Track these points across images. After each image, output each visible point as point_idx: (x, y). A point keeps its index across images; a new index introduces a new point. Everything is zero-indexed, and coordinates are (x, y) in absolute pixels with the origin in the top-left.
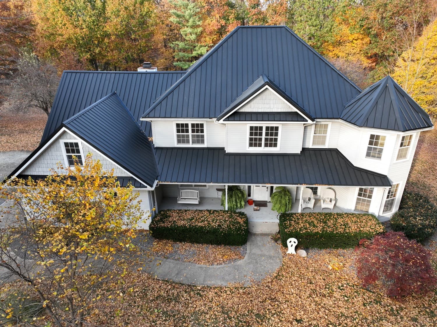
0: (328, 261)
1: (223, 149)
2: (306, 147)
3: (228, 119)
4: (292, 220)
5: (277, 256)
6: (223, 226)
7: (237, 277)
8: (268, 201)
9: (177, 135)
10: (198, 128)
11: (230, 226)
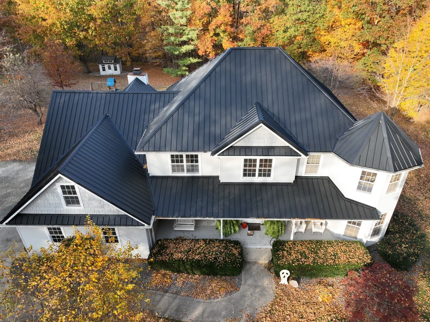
0: (318, 292)
1: (217, 177)
2: (299, 175)
3: (222, 154)
4: (285, 250)
5: (270, 286)
6: (219, 259)
7: (233, 312)
8: (261, 224)
9: (172, 165)
10: (193, 159)
11: (225, 258)
